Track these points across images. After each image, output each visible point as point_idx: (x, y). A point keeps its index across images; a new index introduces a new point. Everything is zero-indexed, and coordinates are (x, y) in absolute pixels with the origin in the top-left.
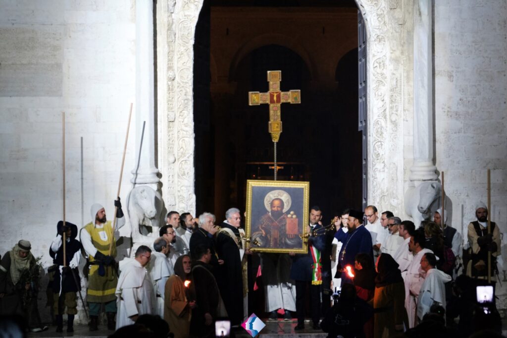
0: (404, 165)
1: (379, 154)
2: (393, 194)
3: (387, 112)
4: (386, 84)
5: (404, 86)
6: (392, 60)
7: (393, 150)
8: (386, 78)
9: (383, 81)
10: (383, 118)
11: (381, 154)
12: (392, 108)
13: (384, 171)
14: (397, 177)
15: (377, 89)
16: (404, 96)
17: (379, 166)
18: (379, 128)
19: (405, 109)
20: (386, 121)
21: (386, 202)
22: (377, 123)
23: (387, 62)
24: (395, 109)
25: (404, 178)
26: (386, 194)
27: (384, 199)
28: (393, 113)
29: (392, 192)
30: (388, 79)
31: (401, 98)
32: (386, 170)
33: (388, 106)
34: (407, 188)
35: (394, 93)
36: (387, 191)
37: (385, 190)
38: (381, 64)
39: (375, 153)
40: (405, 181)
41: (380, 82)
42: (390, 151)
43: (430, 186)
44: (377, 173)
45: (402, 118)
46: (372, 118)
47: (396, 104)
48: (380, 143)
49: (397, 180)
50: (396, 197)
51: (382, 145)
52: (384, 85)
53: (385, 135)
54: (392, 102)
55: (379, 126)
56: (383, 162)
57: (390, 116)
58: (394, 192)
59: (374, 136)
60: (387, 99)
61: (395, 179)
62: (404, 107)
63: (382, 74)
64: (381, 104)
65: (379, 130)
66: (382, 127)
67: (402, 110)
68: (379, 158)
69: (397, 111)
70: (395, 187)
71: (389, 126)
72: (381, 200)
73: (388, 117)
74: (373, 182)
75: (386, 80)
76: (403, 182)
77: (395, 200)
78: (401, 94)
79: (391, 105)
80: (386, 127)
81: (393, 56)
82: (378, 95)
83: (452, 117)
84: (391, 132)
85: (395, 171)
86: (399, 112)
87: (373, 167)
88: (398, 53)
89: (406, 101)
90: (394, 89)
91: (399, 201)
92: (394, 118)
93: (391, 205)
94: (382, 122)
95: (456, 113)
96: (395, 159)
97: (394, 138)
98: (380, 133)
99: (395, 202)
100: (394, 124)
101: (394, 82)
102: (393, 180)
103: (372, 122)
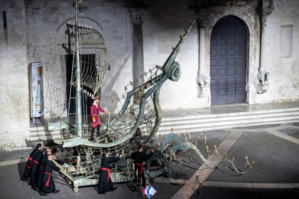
0: (257, 67)
1: (251, 64)
6: (255, 41)
12: (254, 53)
17: (251, 67)
22: (251, 56)
23: (254, 42)
30: (254, 46)
32: (253, 68)
34: (258, 72)
36: (253, 73)
38: (252, 42)
41: (252, 47)
44: (251, 69)
47: (256, 52)
48: (251, 62)
49: (255, 70)
50: (255, 75)
53: (253, 59)
54: (254, 51)
60: (253, 51)
63: (252, 45)
64: (252, 52)
70: (255, 72)
71: (253, 57)
72: (251, 75)
73: (253, 55)
81: (255, 40)
82: (251, 50)
85: (255, 68)
88: (256, 40)
90: (255, 48)
91: (256, 76)
92: (255, 55)
93: (253, 76)
94: (252, 57)
95: (269, 54)
96: (255, 66)
97: (255, 60)
98: (251, 59)
99: (255, 76)
100: (255, 57)
101: (255, 47)
102: (254, 70)
103: (250, 56)
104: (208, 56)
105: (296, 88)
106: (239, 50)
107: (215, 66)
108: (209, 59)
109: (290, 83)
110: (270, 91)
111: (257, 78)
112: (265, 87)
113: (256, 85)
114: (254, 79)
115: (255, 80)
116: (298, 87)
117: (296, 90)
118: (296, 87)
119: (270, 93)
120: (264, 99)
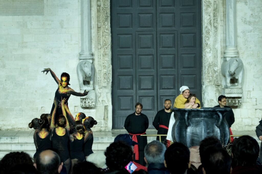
0: (221, 49)
1: (207, 44)
2: (215, 64)
3: (212, 21)
4: (211, 7)
5: (221, 8)
7: (215, 41)
8: (211, 4)
9: (210, 5)
10: (209, 25)
11: (208, 44)
12: (214, 19)
13: (210, 53)
14: (217, 55)
15: (207, 9)
16: (221, 13)
17: (208, 50)
18: (207, 30)
19: (222, 20)
20: (211, 26)
21: (211, 69)
22: (207, 27)
24: (216, 20)
25: (221, 56)
26: (211, 64)
27: (210, 67)
28: (215, 22)
29: (215, 63)
30: (212, 4)
31: (219, 14)
32: (211, 52)
33: (212, 19)
35: (216, 12)
36: (212, 63)
37: (211, 63)
39: (206, 43)
40: (221, 58)
41: (208, 6)
42: (214, 42)
43: (235, 60)
44: (207, 53)
45: (220, 25)
46: (204, 25)
47: (217, 17)
48: (208, 38)
49: (217, 57)
50: (217, 66)
51: (209, 39)
52: (210, 8)
53: (211, 33)
54: (214, 16)
55: (207, 29)
56: (210, 48)
57: (214, 23)
58: (216, 63)
59: (205, 34)
60: (212, 15)
61: (216, 56)
62: (221, 19)
63: (209, 2)
64: (208, 17)
65: (208, 31)
66: (209, 29)
67: (220, 20)
68: (208, 46)
69: (217, 21)
70: (216, 61)
71: (213, 29)
72: (208, 67)
73: (212, 24)
74: (204, 58)
75: (211, 5)
76: (220, 58)
77: (216, 67)
78: (219, 12)
79: (214, 18)
80: (211, 29)
82: (207, 13)
83: (247, 24)
84: (214, 32)
85: (216, 53)
86: (218, 21)
87: (204, 50)
89: (222, 15)
90: (215, 10)
91: (218, 68)
92: (215, 25)
93: (214, 70)
94: (209, 27)
95: (249, 22)
96: (216, 46)
97: (216, 35)
98: (208, 33)
99: (216, 69)
100: (216, 28)
101: (216, 6)
102: (215, 57)
103: (204, 27)
104: (106, 23)
106: (183, 14)
107: (129, 48)
108: (107, 30)
110: (256, 105)
111: (221, 74)
113: (219, 88)
114: (215, 76)
115: (217, 79)
119: (256, 109)
120: (242, 121)
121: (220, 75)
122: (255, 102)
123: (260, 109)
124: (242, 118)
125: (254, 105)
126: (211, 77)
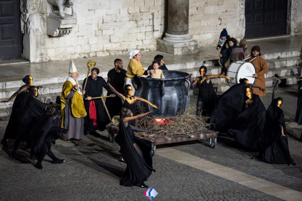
105: (138, 23)
109: (124, 12)
110: (78, 31)
112: (66, 21)
113: (45, 17)
114: (39, 2)
115: (42, 6)
116: (142, 19)
117: (137, 27)
118: (136, 21)
119: (78, 37)
120: (66, 49)
121: (45, 2)
122: (78, 29)
123: (81, 36)
124: (66, 47)
125: (76, 32)
126: (35, 4)
